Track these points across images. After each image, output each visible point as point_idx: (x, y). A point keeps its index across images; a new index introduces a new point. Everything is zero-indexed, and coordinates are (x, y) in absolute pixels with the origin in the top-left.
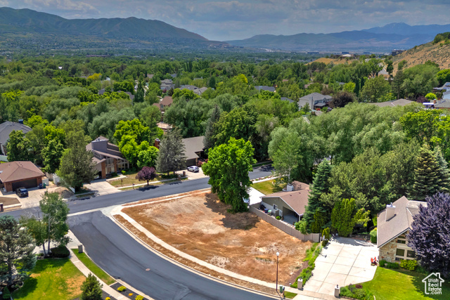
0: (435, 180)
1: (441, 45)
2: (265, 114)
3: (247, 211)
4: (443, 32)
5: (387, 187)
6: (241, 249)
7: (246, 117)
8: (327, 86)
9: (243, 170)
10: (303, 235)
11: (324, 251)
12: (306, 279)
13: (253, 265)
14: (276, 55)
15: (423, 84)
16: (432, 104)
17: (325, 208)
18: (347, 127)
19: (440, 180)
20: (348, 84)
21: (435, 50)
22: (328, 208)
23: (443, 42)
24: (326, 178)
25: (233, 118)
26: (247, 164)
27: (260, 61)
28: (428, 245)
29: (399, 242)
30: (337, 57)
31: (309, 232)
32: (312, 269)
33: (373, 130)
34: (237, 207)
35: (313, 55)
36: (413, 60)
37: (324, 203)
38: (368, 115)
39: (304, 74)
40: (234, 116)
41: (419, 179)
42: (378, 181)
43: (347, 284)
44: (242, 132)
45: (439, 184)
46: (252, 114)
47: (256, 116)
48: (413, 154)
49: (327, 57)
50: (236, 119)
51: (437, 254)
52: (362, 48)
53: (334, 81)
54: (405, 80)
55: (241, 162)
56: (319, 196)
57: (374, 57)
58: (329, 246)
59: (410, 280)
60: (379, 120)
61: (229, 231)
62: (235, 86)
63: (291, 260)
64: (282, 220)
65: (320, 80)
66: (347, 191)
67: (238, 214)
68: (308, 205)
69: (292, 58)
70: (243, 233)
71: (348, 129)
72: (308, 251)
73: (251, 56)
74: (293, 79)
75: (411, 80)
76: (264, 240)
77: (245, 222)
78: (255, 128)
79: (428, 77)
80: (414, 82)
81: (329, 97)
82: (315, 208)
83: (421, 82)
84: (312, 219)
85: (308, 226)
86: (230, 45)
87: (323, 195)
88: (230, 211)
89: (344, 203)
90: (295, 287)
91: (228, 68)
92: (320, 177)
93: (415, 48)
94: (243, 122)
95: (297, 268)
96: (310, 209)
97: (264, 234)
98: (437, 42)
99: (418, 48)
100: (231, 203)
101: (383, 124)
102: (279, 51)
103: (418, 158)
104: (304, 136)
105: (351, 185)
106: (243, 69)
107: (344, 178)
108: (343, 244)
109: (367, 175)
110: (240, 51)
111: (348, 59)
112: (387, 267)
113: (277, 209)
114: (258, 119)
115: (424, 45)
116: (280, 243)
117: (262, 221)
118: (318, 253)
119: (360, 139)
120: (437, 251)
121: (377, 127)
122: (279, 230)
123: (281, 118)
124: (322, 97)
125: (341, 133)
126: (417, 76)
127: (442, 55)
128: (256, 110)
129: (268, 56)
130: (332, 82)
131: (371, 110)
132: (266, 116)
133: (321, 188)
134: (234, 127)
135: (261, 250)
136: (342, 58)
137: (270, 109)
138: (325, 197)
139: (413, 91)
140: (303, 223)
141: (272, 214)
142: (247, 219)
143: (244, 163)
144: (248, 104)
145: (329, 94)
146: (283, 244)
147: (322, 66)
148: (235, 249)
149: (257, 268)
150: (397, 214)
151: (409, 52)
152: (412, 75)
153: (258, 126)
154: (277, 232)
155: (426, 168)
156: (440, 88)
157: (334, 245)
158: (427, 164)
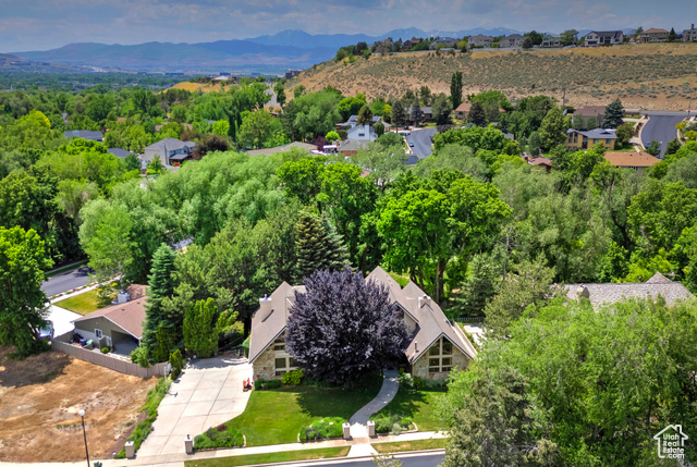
0: (323, 252)
1: (345, 64)
2: (71, 178)
3: (48, 349)
4: (347, 45)
5: (261, 273)
6: (33, 419)
7: (35, 188)
8: (191, 127)
9: (25, 281)
10: (144, 370)
11: (175, 387)
12: (140, 439)
13: (50, 441)
14: (111, 78)
15: (322, 119)
16: (334, 146)
17: (172, 320)
18: (204, 190)
19: (330, 252)
20: (219, 123)
21: (339, 71)
22: (176, 319)
23: (347, 59)
24: (168, 273)
25: (8, 191)
26: (32, 271)
27: (83, 88)
28: (308, 344)
29: (277, 348)
30: (207, 80)
31: (152, 363)
32: (153, 420)
33: (241, 190)
34: (26, 347)
35: (174, 77)
36: (312, 85)
37: (170, 313)
38: (233, 169)
39: (154, 108)
40: (12, 187)
41: (303, 254)
42: (248, 265)
43: (206, 429)
44: (32, 214)
45: (329, 257)
46: (48, 181)
47: (55, 184)
48: (291, 221)
49: (193, 81)
50: (16, 192)
51: (319, 355)
52: (250, 67)
53: (201, 118)
54: (298, 115)
55: (19, 269)
56: (159, 304)
57: (262, 80)
58: (182, 379)
59: (294, 398)
60: (248, 176)
61: (11, 392)
62: (26, 132)
63: (120, 414)
64: (113, 352)
65: (180, 117)
66: (202, 288)
67: (30, 358)
68: (146, 321)
69: (140, 82)
70: (39, 390)
71: (207, 194)
72: (150, 393)
73: (66, 79)
74: (136, 117)
75: (306, 113)
76: (77, 393)
77: (43, 370)
78: (56, 205)
79: (326, 109)
80: (309, 117)
81: (191, 144)
82: (157, 323)
83: (318, 117)
84: (155, 341)
85: (150, 354)
86: (23, 59)
87: (165, 301)
88: (13, 357)
89: (198, 307)
90: (122, 458)
91: (13, 101)
92: (158, 274)
93: (315, 67)
94: (31, 196)
95: (129, 424)
96: (151, 327)
97: (79, 383)
98: (340, 59)
99: (318, 68)
100: (14, 343)
101: (254, 181)
102: (116, 71)
103: (299, 225)
104: (137, 211)
105: (207, 279)
106: (44, 102)
107: (193, 268)
108: (204, 370)
109: (231, 260)
110: (44, 71)
111: (224, 84)
112: (265, 389)
113: (103, 336)
114: (58, 188)
115: (325, 64)
116: (106, 391)
117: (76, 361)
118: (164, 392)
119: (225, 206)
120: (319, 350)
121: (246, 185)
122: (106, 370)
123: (101, 183)
124: (181, 145)
125: (196, 200)
126: (312, 108)
127: (347, 77)
128: (55, 174)
129: (97, 78)
130: (199, 121)
131: (238, 162)
132: (74, 184)
133: (161, 291)
134: (14, 206)
135: (72, 410)
136: (214, 82)
137: (81, 171)
138: (169, 304)
139: (310, 129)
140: (141, 351)
141: (94, 346)
142: (47, 363)
143: (26, 269)
144: (40, 164)
145: (192, 139)
146: (112, 391)
147: (184, 96)
148: (20, 421)
149: (57, 443)
150: (275, 309)
151: (308, 73)
152: (306, 107)
153: (60, 201)
154: (101, 374)
155: (310, 238)
156: (345, 124)
157: (190, 373)
158: (310, 232)
